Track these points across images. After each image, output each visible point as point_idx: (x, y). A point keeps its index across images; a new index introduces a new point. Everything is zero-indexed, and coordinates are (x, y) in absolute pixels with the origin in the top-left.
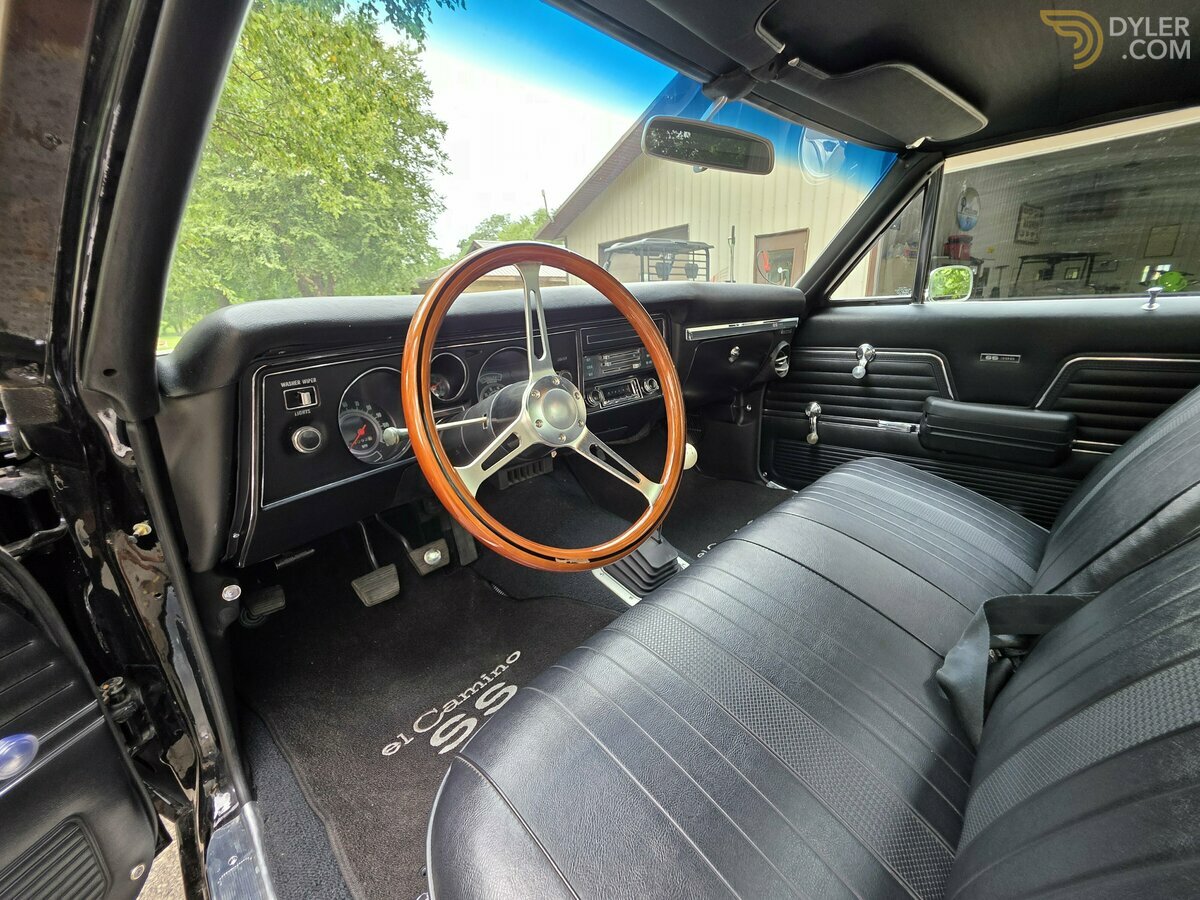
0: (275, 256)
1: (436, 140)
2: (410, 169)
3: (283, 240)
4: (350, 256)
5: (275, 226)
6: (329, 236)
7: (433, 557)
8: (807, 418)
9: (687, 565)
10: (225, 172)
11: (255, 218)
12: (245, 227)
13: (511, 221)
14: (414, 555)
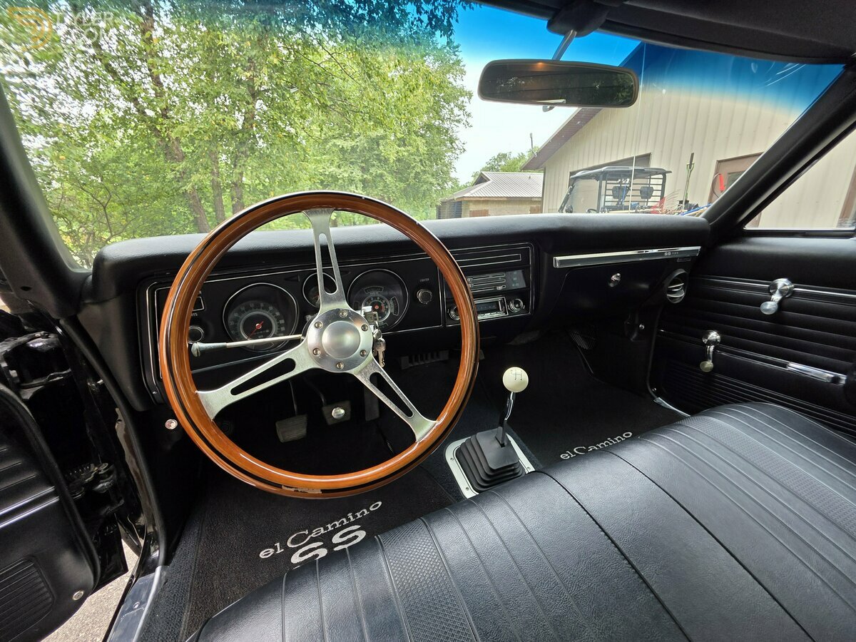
0: (360, 185)
1: (464, 104)
2: (446, 126)
3: (365, 176)
4: (402, 185)
5: (362, 168)
6: (391, 172)
7: (339, 412)
8: (704, 345)
9: (532, 469)
10: (340, 136)
11: (352, 163)
12: (346, 169)
13: (512, 157)
14: (325, 409)
